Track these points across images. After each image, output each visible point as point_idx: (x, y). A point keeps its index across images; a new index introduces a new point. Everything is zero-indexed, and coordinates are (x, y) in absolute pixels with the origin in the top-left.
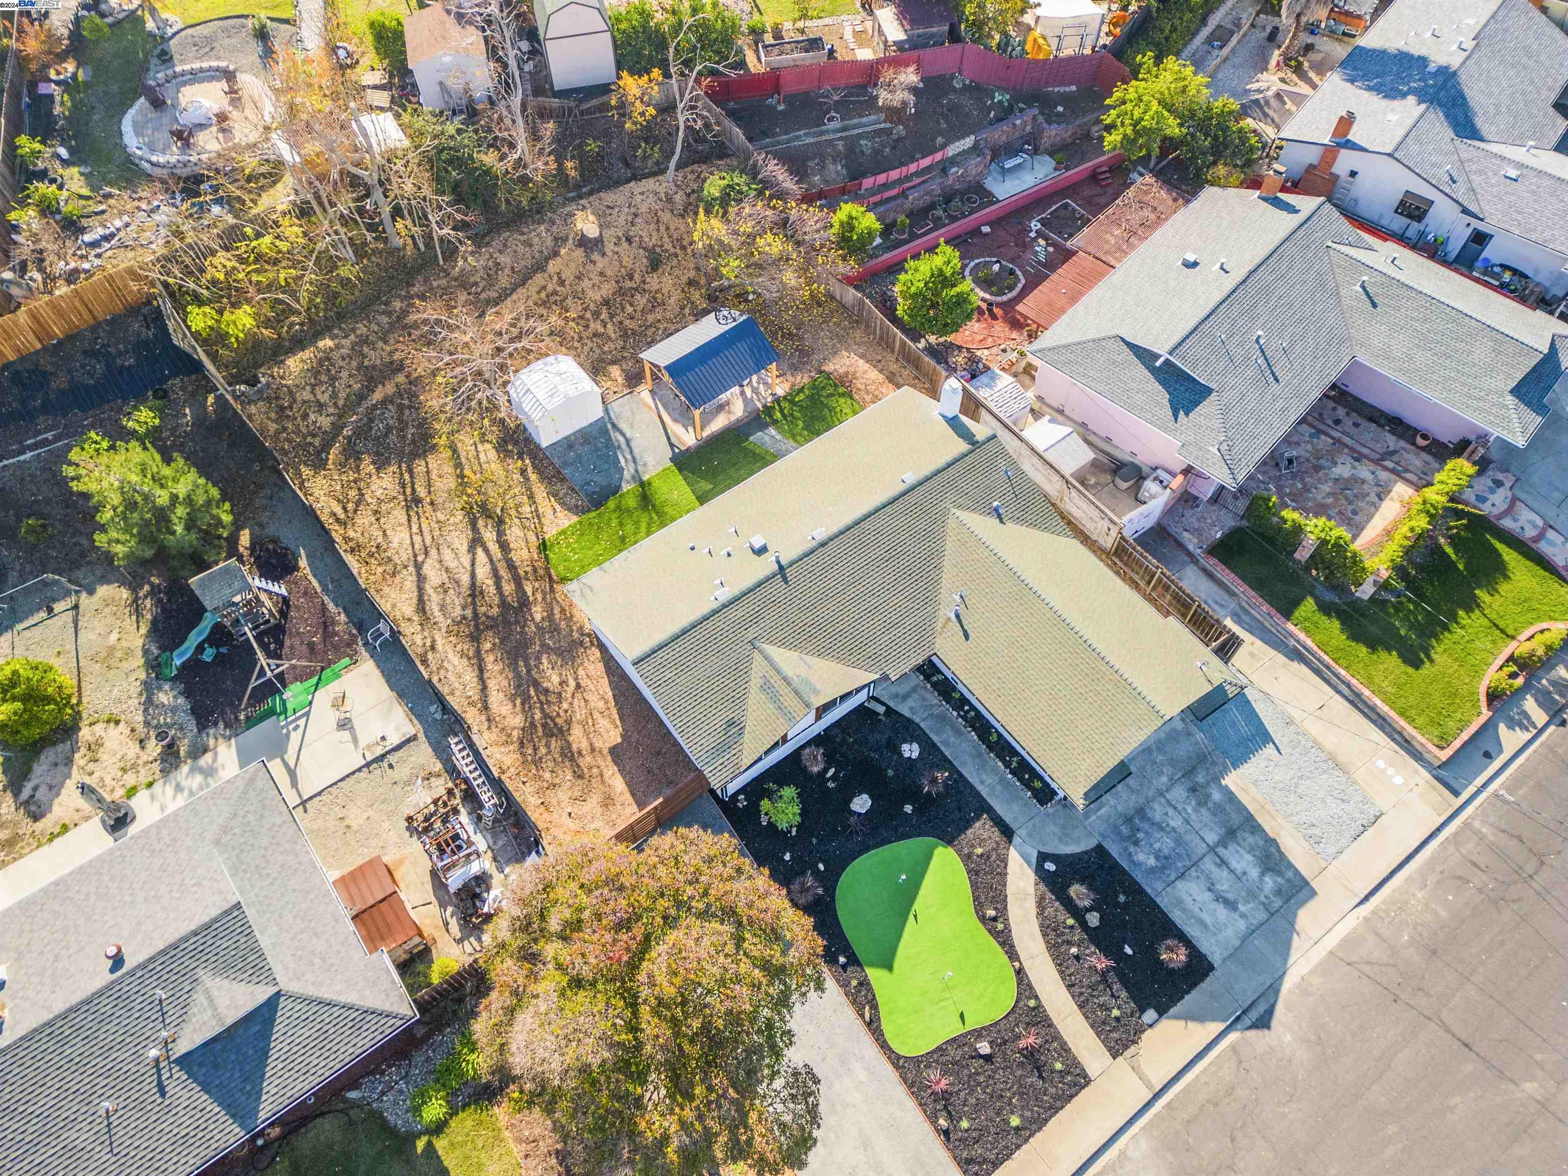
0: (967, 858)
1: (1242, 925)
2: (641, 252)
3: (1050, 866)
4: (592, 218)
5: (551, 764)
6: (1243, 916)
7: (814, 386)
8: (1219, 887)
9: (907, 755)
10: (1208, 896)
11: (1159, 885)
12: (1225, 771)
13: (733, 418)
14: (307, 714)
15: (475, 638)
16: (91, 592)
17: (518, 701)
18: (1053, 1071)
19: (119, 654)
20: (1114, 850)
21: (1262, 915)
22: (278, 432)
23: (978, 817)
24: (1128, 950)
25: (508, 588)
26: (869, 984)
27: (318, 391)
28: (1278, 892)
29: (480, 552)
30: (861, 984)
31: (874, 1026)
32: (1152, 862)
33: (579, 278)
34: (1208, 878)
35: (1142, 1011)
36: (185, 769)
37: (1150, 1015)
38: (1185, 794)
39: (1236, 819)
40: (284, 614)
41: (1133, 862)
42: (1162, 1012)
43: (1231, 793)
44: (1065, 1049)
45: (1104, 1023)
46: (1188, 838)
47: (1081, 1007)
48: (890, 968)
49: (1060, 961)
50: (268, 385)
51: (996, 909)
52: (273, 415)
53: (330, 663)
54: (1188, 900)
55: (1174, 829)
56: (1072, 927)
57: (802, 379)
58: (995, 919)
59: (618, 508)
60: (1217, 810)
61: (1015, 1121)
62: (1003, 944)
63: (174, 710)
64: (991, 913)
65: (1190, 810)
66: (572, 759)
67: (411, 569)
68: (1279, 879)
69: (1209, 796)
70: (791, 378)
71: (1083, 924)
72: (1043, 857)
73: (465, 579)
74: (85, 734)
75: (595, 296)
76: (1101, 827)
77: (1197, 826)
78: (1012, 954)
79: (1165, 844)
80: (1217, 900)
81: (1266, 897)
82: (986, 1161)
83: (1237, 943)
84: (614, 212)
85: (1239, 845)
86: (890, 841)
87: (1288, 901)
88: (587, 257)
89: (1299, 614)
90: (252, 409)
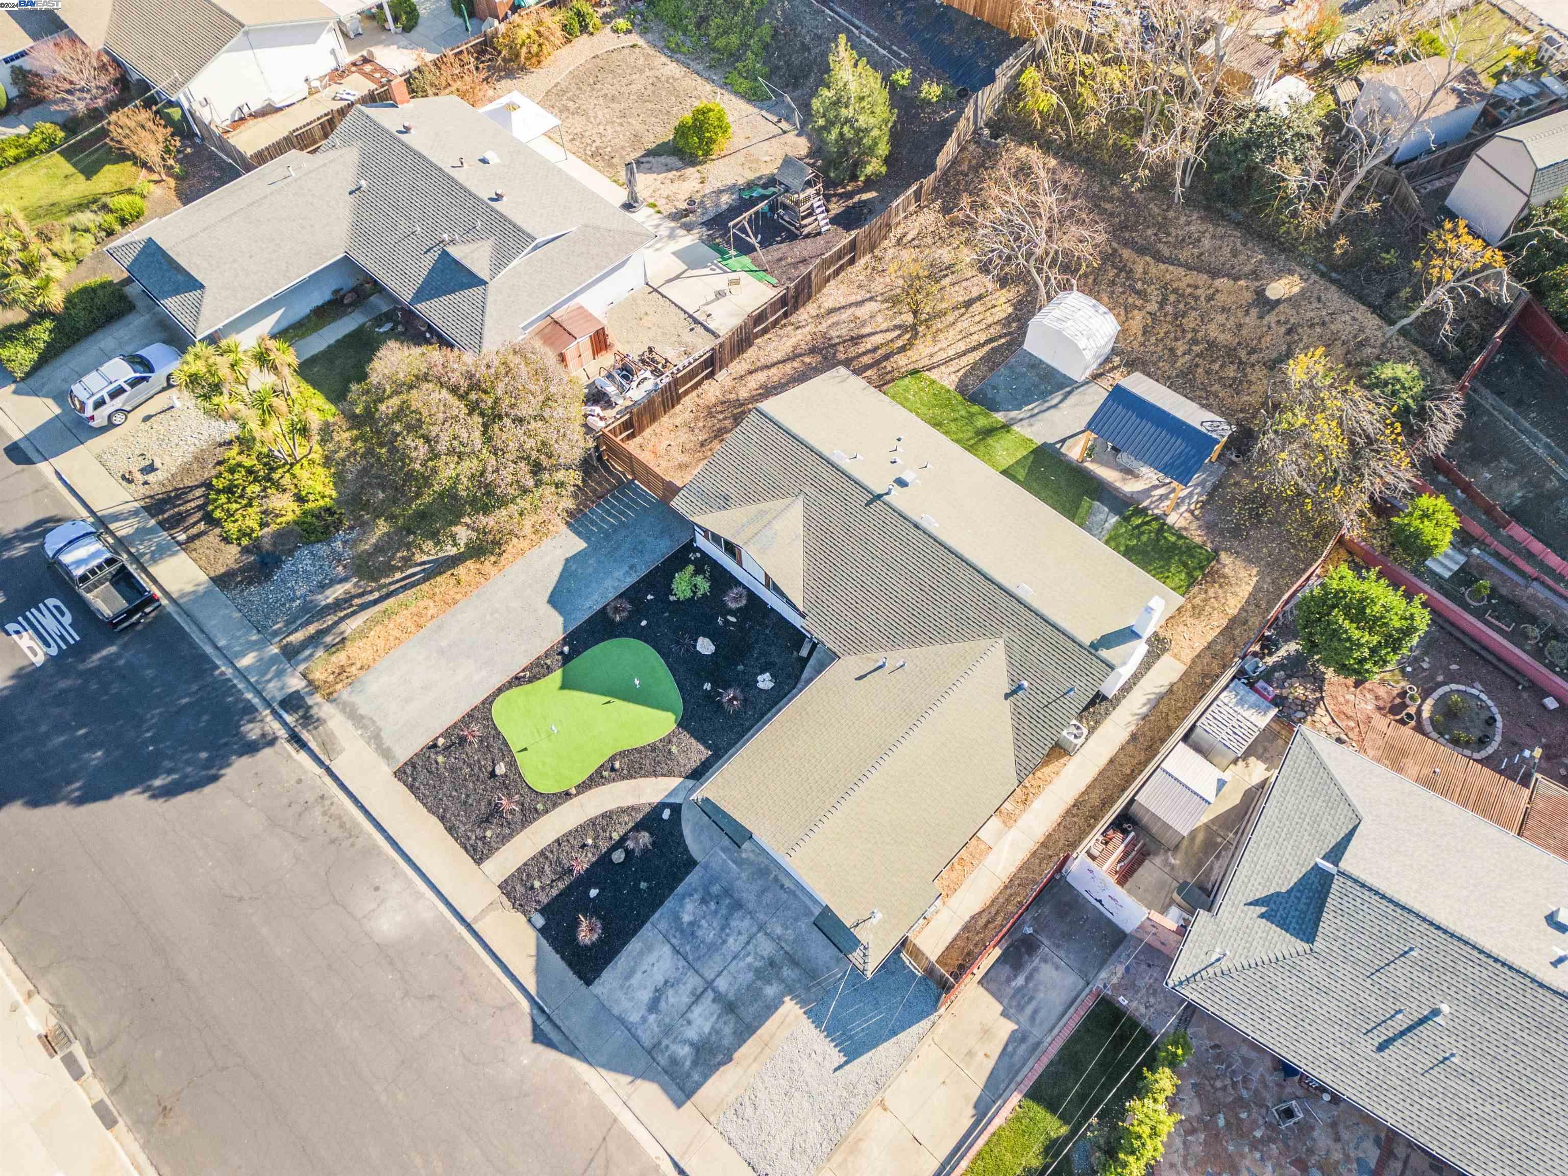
0: (668, 740)
1: (634, 1017)
2: (1284, 347)
3: (666, 814)
6: (644, 1019)
8: (670, 992)
9: (759, 678)
10: (659, 979)
11: (663, 925)
12: (803, 1003)
14: (725, 272)
16: (798, 135)
17: (761, 391)
18: (485, 832)
19: (754, 165)
20: (693, 878)
21: (647, 1041)
23: (708, 747)
24: (594, 893)
26: (548, 673)
28: (674, 1061)
30: (548, 667)
31: (516, 680)
32: (686, 918)
34: (678, 981)
35: (542, 911)
36: (673, 224)
37: (540, 921)
38: (765, 954)
39: (748, 1013)
40: (808, 236)
41: (683, 898)
42: (543, 931)
43: (777, 1009)
44: (504, 839)
45: (528, 875)
46: (717, 958)
47: (542, 853)
48: (563, 687)
49: (580, 830)
51: (622, 769)
52: (974, 162)
53: (772, 274)
54: (651, 958)
55: (724, 942)
56: (611, 838)
58: (613, 769)
59: (972, 415)
60: (754, 993)
62: (591, 778)
63: (717, 205)
64: (617, 765)
65: (749, 959)
68: (688, 1063)
69: (769, 982)
71: (614, 848)
72: (676, 809)
73: (867, 330)
75: (1213, 331)
76: (715, 864)
77: (732, 968)
78: (584, 787)
79: (708, 932)
80: (656, 990)
81: (667, 1047)
82: (414, 779)
83: (616, 1012)
84: (1315, 305)
85: (719, 1016)
86: (674, 675)
87: (666, 1072)
88: (1250, 305)
89: (1039, 1112)
90: (972, 147)
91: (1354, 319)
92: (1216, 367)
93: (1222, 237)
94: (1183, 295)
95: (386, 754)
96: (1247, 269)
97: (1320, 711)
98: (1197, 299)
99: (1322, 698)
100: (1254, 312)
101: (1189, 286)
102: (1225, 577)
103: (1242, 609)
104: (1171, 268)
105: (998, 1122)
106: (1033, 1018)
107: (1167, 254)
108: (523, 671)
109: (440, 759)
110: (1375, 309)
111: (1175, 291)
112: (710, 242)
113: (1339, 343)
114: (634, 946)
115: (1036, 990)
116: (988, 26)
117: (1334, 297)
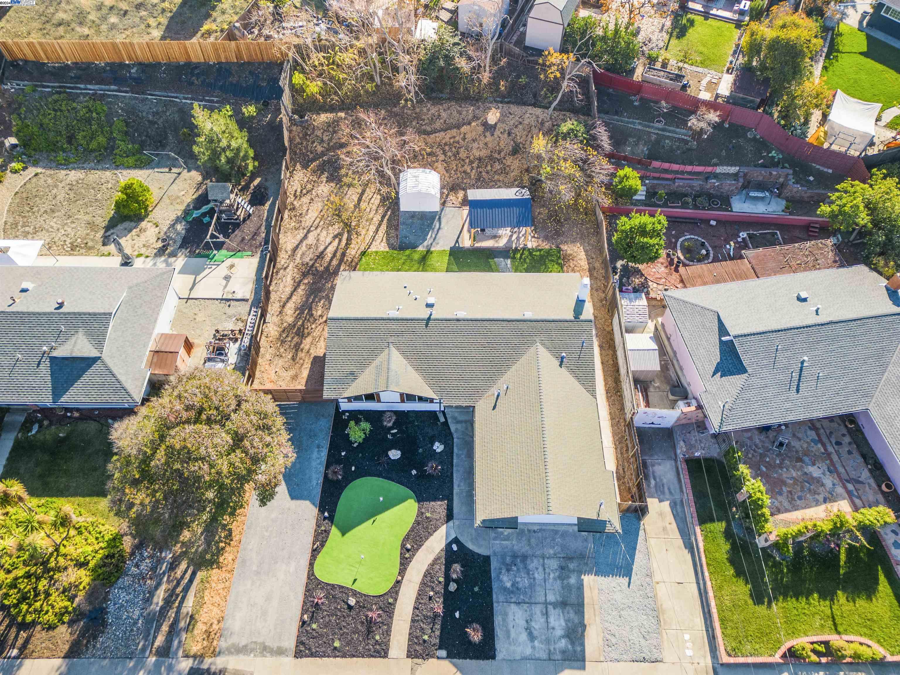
0: (420, 514)
1: (528, 651)
2: (512, 143)
3: (455, 547)
4: (498, 115)
5: (287, 346)
6: (533, 647)
7: (548, 253)
8: (533, 624)
9: (434, 448)
10: (523, 623)
11: (501, 598)
12: (590, 572)
13: (496, 245)
14: (218, 265)
15: (304, 275)
16: (189, 171)
17: (297, 312)
18: (373, 638)
19: (178, 201)
20: (494, 564)
21: (544, 655)
22: (298, 144)
23: (442, 500)
24: (457, 615)
25: (335, 262)
26: (329, 534)
27: (325, 134)
28: (563, 652)
29: (337, 240)
30: (325, 531)
31: (315, 552)
32: (508, 585)
33: (474, 141)
34: (531, 615)
35: (440, 648)
36: (163, 258)
37: (443, 653)
38: (556, 567)
39: (573, 599)
40: (244, 220)
41: (498, 577)
42: (449, 656)
43: (583, 585)
44: (388, 633)
45: (417, 637)
46: (538, 588)
47: (413, 621)
48: (343, 534)
49: (421, 593)
50: (307, 120)
51: (412, 546)
52: (301, 135)
53: (244, 250)
54: (511, 617)
55: (534, 579)
56: (440, 582)
57: (545, 245)
58: (408, 550)
59: (409, 256)
60: (567, 588)
61: (337, 644)
62: (401, 564)
63: (178, 234)
64: (409, 546)
65: (552, 576)
66: (297, 350)
67: (305, 231)
68: (570, 646)
69: (569, 577)
70: (540, 242)
71: (447, 585)
72: (456, 541)
73: (322, 248)
74: (143, 224)
75: (477, 154)
76: (497, 549)
77: (548, 586)
78: (402, 572)
79: (524, 582)
80: (526, 629)
81: (554, 649)
82: (310, 649)
83: (518, 658)
84: (511, 117)
85: (563, 613)
86: (393, 481)
87: (565, 660)
88: (484, 132)
89: (710, 526)
90: (294, 128)
91: (531, 114)
92: (489, 168)
93: (449, 108)
94: (450, 144)
95: (280, 652)
96: (470, 117)
97: (650, 283)
98: (458, 142)
99: (646, 278)
100: (488, 134)
101: (450, 138)
102: (571, 255)
103: (588, 264)
104: (437, 135)
105: (701, 545)
106: (670, 493)
107: (430, 129)
108: (314, 544)
109: (314, 626)
110: (534, 105)
111: (446, 144)
112: (192, 254)
113: (533, 128)
114: (498, 620)
115: (661, 480)
116: (249, 63)
117: (514, 108)
